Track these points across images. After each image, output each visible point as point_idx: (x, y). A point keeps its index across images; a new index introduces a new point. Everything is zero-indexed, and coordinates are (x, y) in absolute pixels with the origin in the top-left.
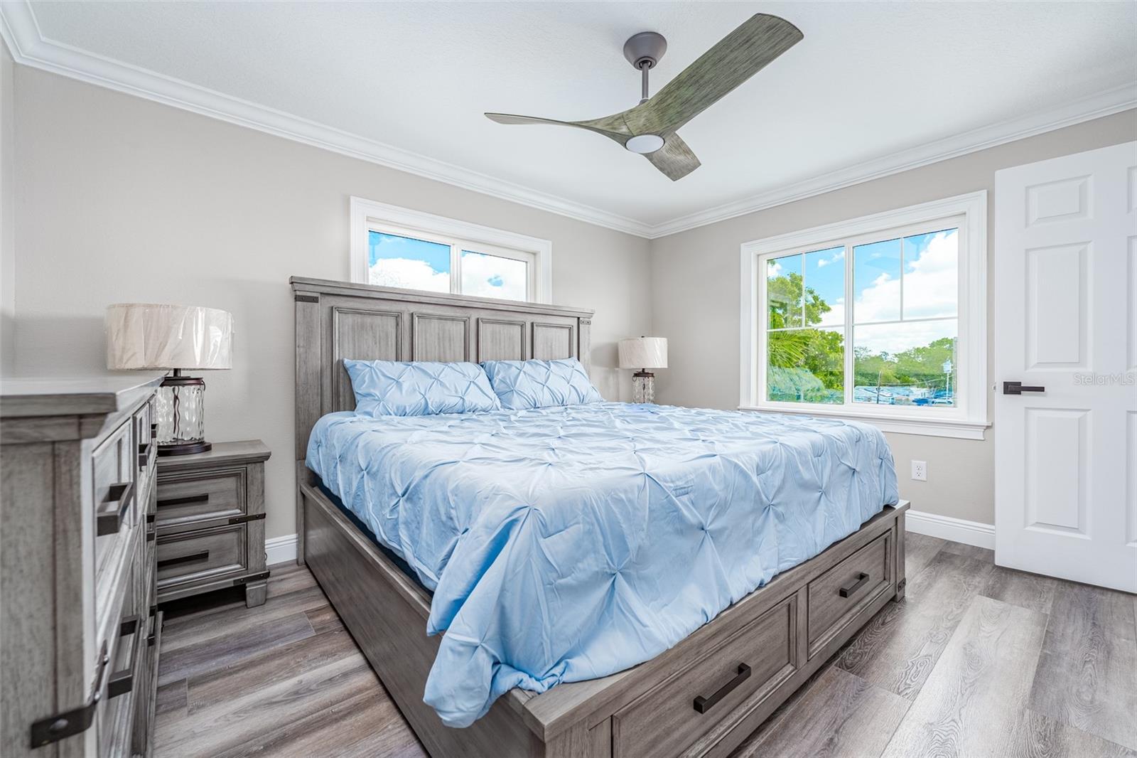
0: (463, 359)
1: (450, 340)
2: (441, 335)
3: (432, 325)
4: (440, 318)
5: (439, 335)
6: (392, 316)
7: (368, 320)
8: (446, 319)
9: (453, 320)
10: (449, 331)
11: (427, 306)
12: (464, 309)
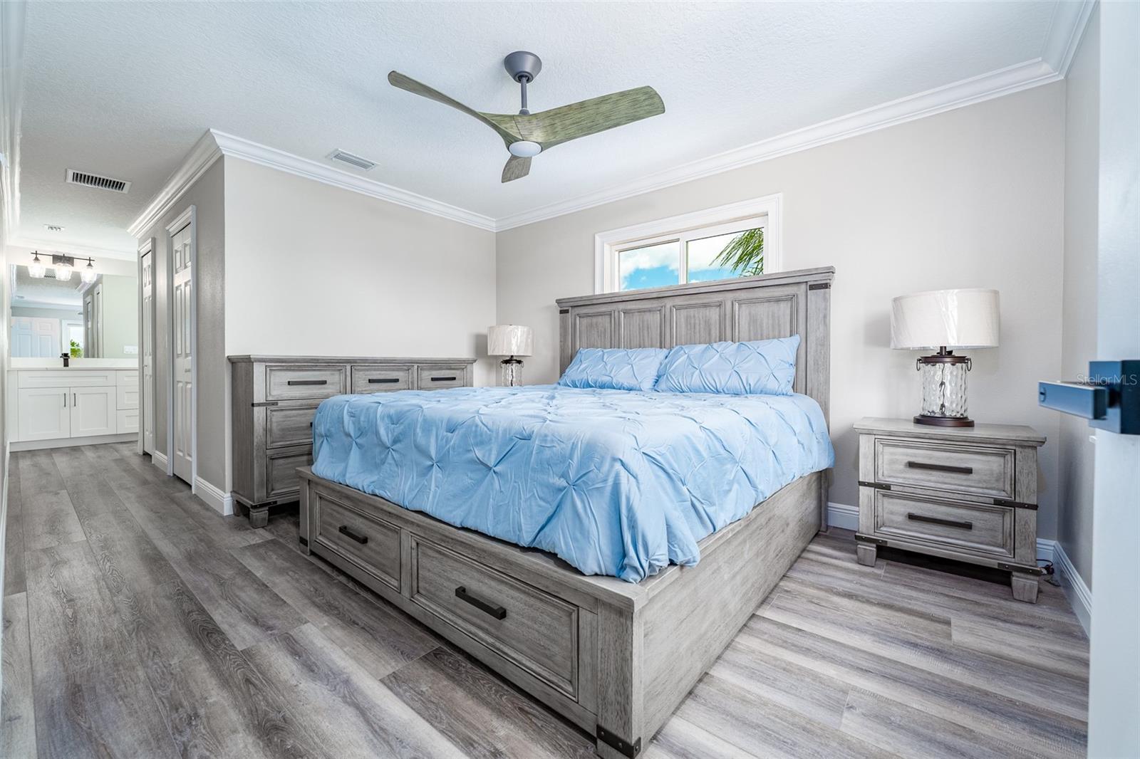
0: (658, 344)
1: (648, 328)
2: (641, 325)
3: (635, 318)
4: (640, 311)
5: (639, 325)
6: (607, 315)
7: (594, 320)
8: (644, 312)
9: (650, 311)
10: (647, 321)
11: (631, 302)
12: (660, 300)
